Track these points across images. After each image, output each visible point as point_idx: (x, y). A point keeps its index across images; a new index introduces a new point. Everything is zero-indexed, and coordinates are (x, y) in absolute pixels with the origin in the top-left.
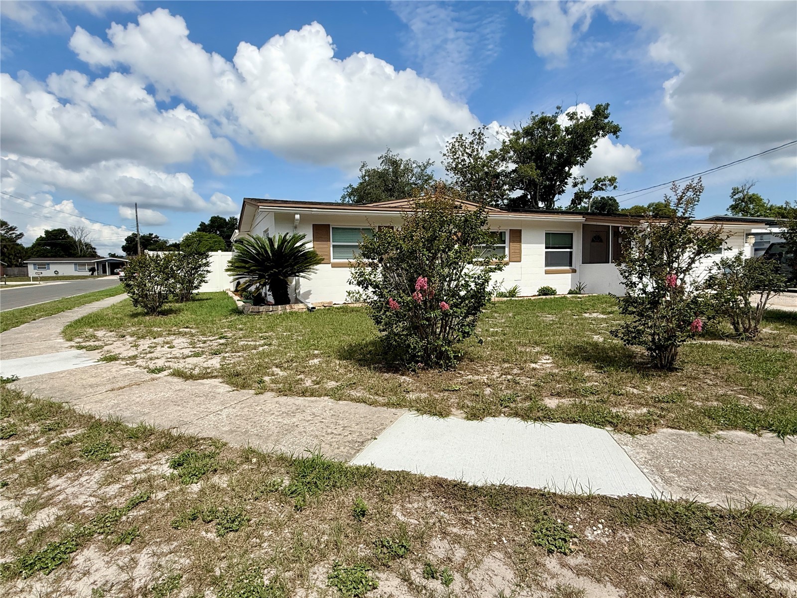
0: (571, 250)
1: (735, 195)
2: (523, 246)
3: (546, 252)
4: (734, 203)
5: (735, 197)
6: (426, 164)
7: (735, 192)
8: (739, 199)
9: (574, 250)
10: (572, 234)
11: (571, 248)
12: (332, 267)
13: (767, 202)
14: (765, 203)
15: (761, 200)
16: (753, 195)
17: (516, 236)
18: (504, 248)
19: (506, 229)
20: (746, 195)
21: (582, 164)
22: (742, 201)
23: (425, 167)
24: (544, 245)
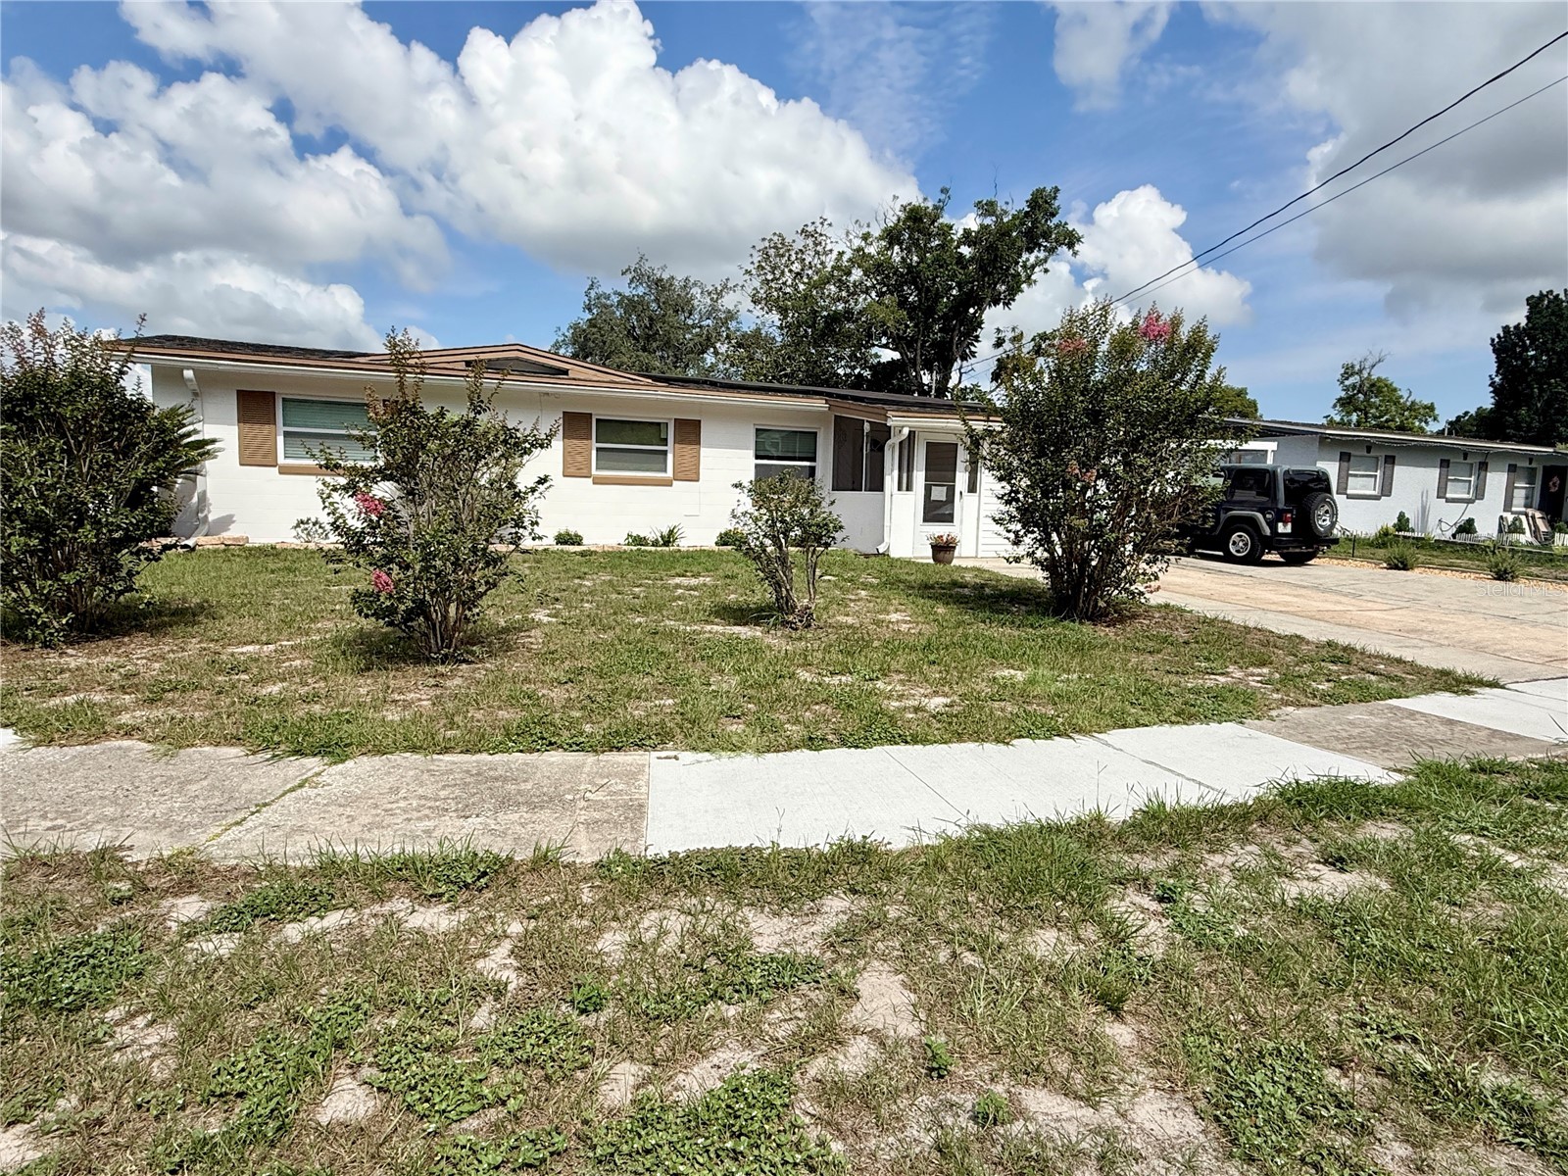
0: (813, 464)
1: (1347, 379)
2: (704, 451)
3: (757, 466)
4: (1343, 394)
5: (1347, 383)
6: (719, 288)
7: (1349, 371)
8: (1354, 386)
9: (819, 465)
10: (816, 433)
11: (813, 459)
12: (280, 473)
13: (1405, 397)
14: (1401, 397)
15: (1395, 390)
16: (1379, 379)
17: (690, 431)
18: (665, 453)
19: (668, 417)
20: (1367, 379)
21: (1007, 304)
22: (1359, 392)
23: (720, 294)
24: (751, 453)
